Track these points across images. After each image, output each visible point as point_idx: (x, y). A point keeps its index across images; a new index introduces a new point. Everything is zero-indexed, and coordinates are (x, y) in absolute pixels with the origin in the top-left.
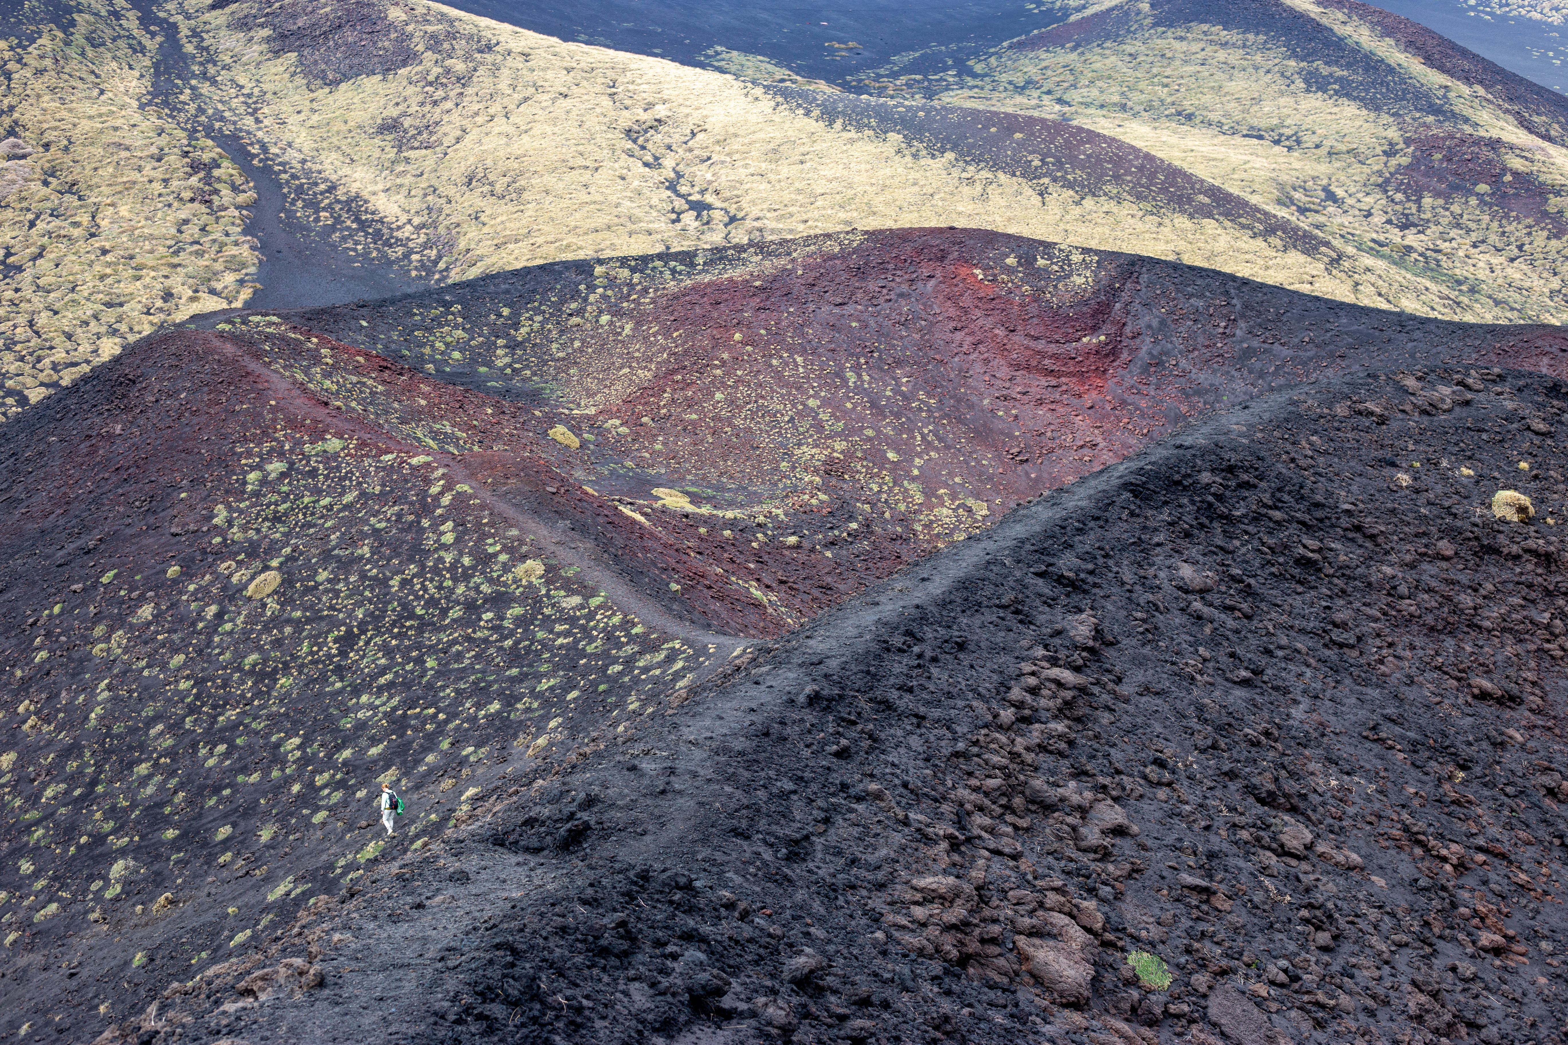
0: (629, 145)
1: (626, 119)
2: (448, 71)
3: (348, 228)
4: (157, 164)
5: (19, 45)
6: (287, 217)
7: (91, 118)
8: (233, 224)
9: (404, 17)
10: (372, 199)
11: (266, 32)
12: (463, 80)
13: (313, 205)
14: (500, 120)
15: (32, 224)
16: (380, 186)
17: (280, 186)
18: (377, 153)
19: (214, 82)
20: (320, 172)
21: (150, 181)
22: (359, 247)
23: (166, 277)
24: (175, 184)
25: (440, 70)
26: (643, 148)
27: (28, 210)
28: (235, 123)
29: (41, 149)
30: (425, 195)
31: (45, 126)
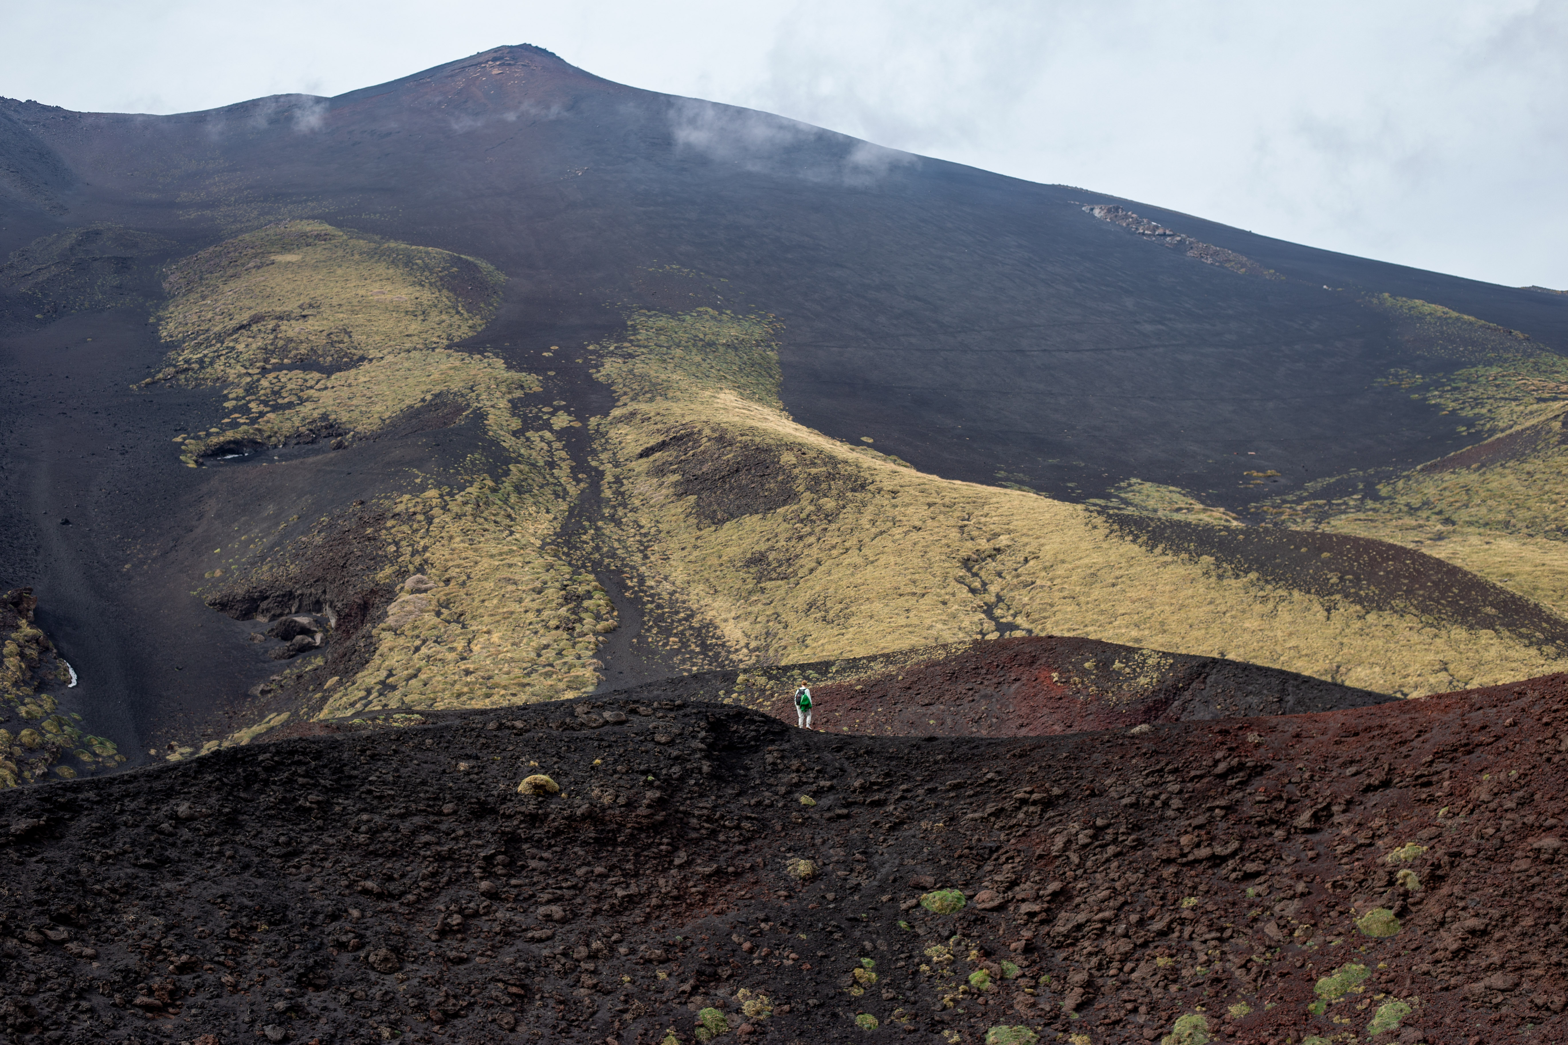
0: (962, 572)
1: (967, 549)
2: (819, 509)
3: (693, 651)
4: (536, 596)
5: (448, 494)
6: (638, 642)
7: (492, 556)
8: (587, 648)
9: (794, 460)
10: (722, 625)
11: (676, 477)
12: (830, 517)
13: (667, 632)
14: (854, 552)
15: (417, 649)
16: (733, 614)
17: (643, 614)
18: (739, 584)
19: (618, 523)
20: (684, 602)
21: (526, 611)
22: (695, 668)
23: (514, 695)
24: (546, 614)
25: (813, 508)
26: (975, 575)
27: (418, 637)
28: (623, 559)
29: (442, 584)
30: (768, 621)
31: (450, 564)
